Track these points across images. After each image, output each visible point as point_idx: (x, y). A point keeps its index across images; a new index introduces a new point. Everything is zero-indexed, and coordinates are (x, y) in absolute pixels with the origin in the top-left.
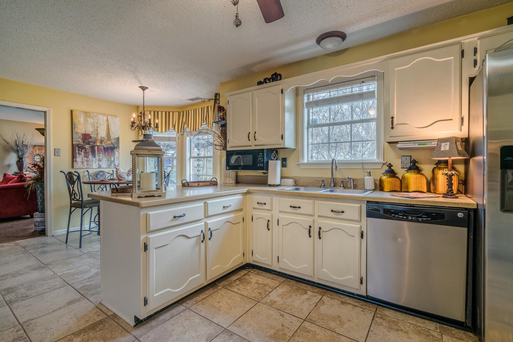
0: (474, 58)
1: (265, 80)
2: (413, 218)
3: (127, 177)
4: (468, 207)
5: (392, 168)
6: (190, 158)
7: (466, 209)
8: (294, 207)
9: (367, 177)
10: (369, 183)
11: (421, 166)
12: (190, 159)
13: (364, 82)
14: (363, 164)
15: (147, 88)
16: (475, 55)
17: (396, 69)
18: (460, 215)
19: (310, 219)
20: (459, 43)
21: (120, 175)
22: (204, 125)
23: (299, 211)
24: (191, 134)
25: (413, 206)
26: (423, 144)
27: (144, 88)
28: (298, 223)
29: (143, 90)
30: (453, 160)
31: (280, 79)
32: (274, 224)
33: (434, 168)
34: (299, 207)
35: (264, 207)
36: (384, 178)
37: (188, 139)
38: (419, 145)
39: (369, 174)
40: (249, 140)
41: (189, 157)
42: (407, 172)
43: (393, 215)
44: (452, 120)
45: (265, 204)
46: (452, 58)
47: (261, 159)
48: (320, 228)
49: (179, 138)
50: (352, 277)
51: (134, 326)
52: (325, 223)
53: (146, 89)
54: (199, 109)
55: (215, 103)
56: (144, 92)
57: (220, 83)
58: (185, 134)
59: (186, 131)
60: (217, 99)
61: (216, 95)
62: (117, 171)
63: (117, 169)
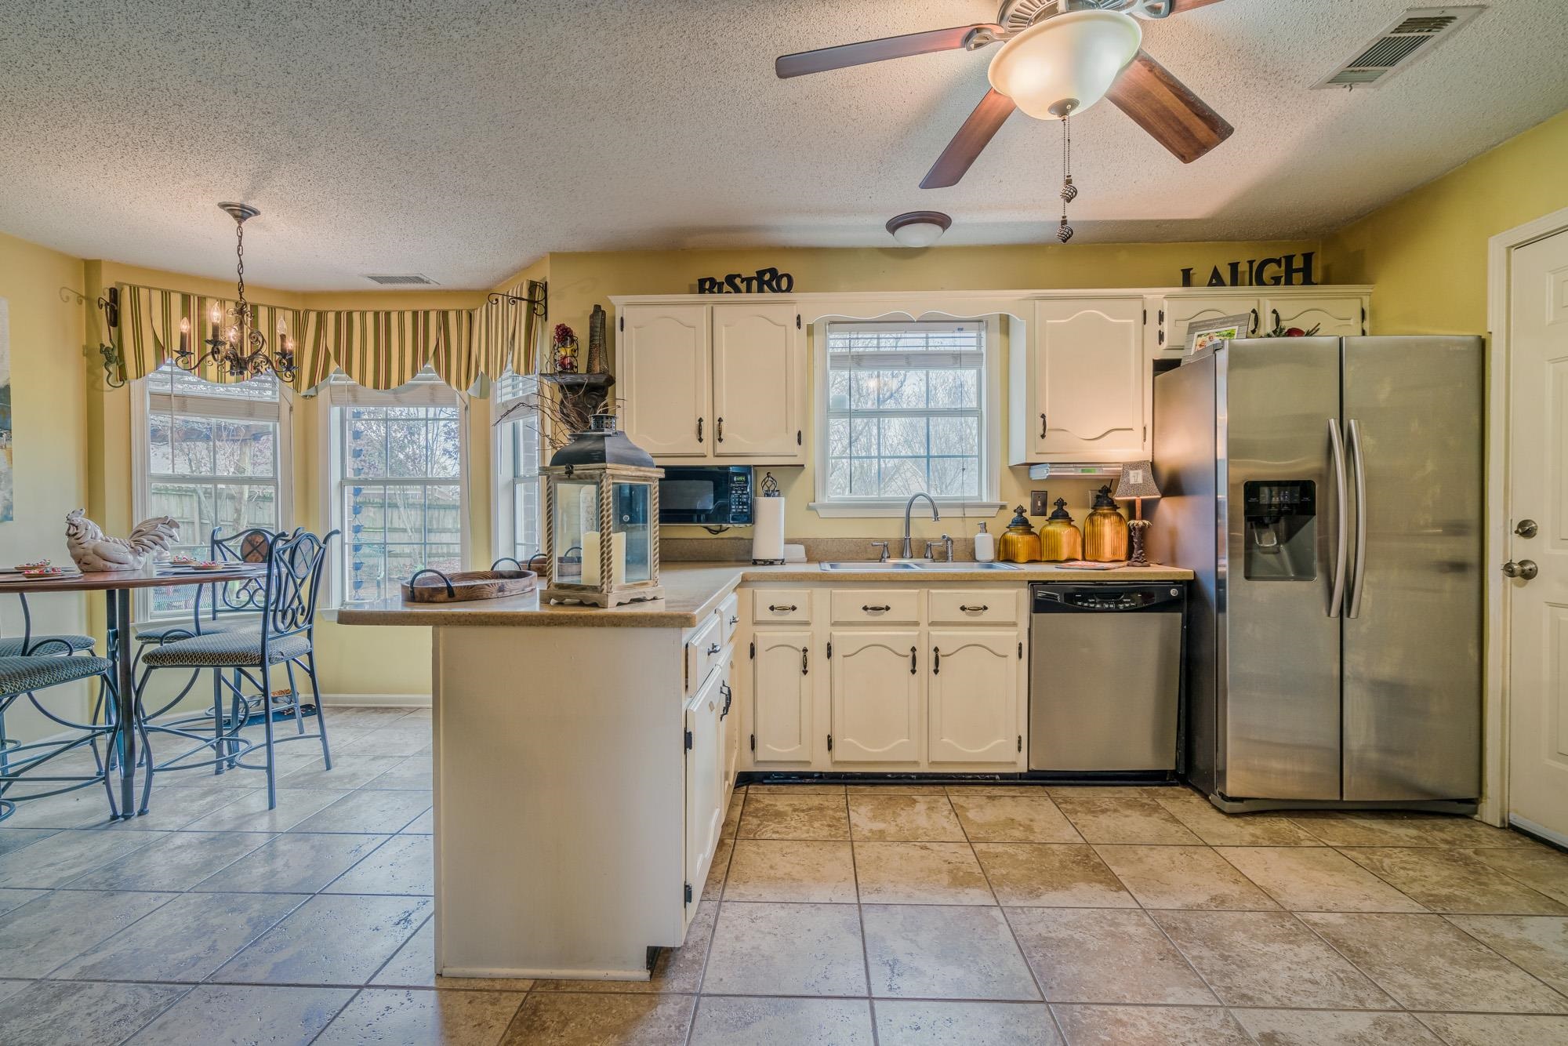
0: (1159, 328)
1: (730, 279)
2: (1111, 606)
3: (130, 557)
4: (1184, 578)
5: (1024, 514)
6: (341, 482)
7: (1181, 582)
8: (874, 609)
9: (979, 535)
10: (985, 548)
11: (1072, 512)
12: (342, 486)
13: (962, 329)
14: (964, 506)
15: (256, 213)
16: (1160, 324)
17: (1048, 321)
18: (1173, 592)
19: (912, 632)
20: (1140, 297)
21: (101, 550)
22: (429, 371)
23: (885, 616)
24: (355, 396)
25: (1102, 585)
26: (1089, 471)
27: (241, 213)
28: (885, 647)
29: (236, 217)
30: (1142, 500)
31: (789, 290)
32: (817, 657)
33: (1091, 515)
34: (888, 608)
35: (791, 616)
36: (1012, 535)
37: (335, 412)
38: (1083, 471)
39: (984, 528)
40: (701, 440)
41: (339, 479)
42: (1050, 524)
43: (1080, 603)
44: (1131, 429)
45: (794, 608)
46: (1132, 321)
47: (739, 492)
48: (936, 650)
49: (291, 409)
50: (1003, 741)
51: (651, 976)
52: (944, 637)
53: (250, 215)
54: (401, 314)
55: (531, 311)
56: (240, 227)
57: (551, 254)
58: (323, 394)
59: (331, 386)
60: (538, 302)
61: (533, 286)
62: (76, 534)
63: (77, 527)
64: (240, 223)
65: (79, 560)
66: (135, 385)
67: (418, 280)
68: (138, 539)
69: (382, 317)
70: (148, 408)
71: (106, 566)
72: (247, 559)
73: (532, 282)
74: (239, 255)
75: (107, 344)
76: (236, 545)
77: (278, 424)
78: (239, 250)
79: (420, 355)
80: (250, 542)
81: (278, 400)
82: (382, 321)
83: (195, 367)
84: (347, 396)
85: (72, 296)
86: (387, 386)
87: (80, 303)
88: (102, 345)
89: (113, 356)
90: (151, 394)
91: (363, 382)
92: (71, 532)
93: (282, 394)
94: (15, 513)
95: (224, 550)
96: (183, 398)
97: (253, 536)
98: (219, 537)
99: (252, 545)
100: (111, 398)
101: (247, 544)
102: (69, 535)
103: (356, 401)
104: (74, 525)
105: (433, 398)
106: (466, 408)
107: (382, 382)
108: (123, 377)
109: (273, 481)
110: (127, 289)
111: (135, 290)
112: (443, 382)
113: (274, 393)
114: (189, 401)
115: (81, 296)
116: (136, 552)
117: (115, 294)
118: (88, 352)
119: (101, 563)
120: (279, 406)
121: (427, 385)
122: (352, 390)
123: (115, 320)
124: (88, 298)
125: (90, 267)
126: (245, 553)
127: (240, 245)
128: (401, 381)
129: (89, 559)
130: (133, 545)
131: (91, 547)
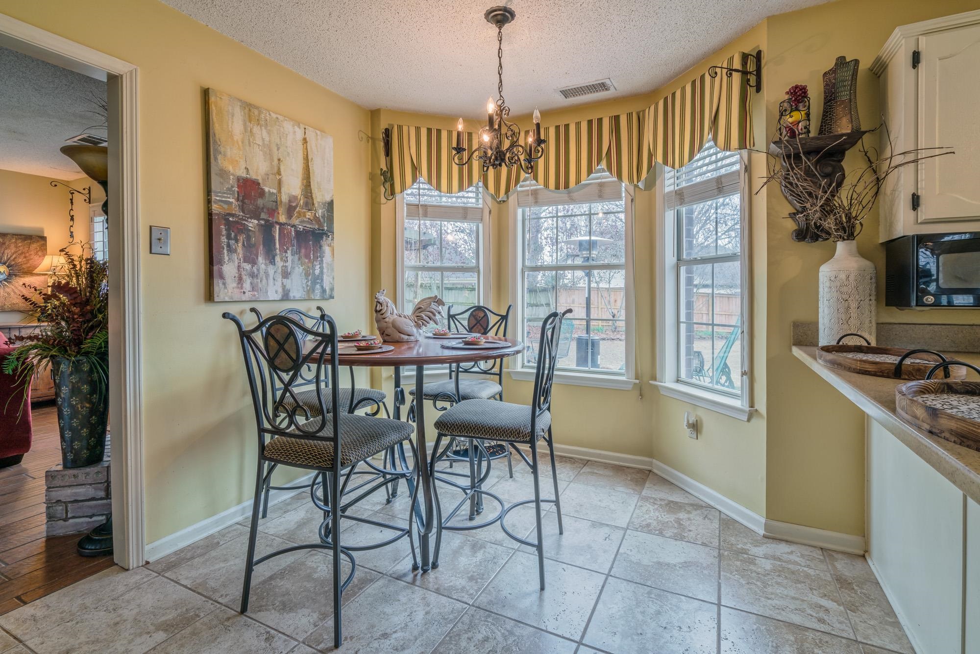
3: (415, 330)
6: (523, 269)
21: (397, 324)
22: (602, 170)
24: (536, 199)
27: (502, 18)
29: (497, 22)
37: (520, 211)
49: (490, 212)
53: (508, 20)
54: (578, 124)
55: (745, 83)
56: (500, 32)
57: (769, 18)
58: (513, 199)
59: (518, 192)
60: (750, 73)
61: (745, 57)
62: (381, 310)
63: (381, 304)
64: (500, 28)
65: (382, 332)
66: (398, 197)
67: (603, 86)
68: (418, 315)
69: (562, 130)
70: (405, 215)
71: (400, 337)
72: (473, 330)
73: (744, 54)
74: (500, 58)
75: (385, 169)
76: (464, 320)
77: (481, 226)
78: (499, 52)
79: (595, 155)
80: (474, 316)
81: (481, 206)
82: (562, 133)
83: (466, 163)
84: (531, 199)
85: (364, 137)
86: (567, 186)
87: (368, 142)
88: (382, 170)
89: (388, 176)
90: (407, 205)
91: (546, 185)
92: (378, 309)
93: (484, 201)
94: (335, 294)
95: (456, 321)
96: (425, 206)
97: (477, 312)
98: (452, 313)
99: (476, 319)
100: (385, 209)
101: (472, 318)
102: (376, 311)
103: (536, 202)
104: (379, 303)
105: (601, 193)
106: (632, 200)
107: (562, 184)
108: (393, 193)
109: (476, 269)
110: (396, 127)
111: (400, 128)
112: (615, 179)
113: (477, 200)
114: (429, 209)
115: (369, 137)
116: (418, 326)
117: (388, 133)
118: (372, 177)
119: (397, 335)
120: (482, 210)
121: (596, 183)
122: (535, 193)
123: (388, 152)
124: (372, 138)
125: (374, 114)
126: (471, 326)
127: (500, 49)
128: (578, 181)
129: (389, 331)
130: (416, 320)
131: (391, 321)
